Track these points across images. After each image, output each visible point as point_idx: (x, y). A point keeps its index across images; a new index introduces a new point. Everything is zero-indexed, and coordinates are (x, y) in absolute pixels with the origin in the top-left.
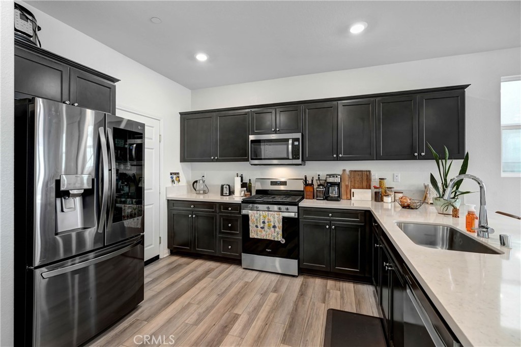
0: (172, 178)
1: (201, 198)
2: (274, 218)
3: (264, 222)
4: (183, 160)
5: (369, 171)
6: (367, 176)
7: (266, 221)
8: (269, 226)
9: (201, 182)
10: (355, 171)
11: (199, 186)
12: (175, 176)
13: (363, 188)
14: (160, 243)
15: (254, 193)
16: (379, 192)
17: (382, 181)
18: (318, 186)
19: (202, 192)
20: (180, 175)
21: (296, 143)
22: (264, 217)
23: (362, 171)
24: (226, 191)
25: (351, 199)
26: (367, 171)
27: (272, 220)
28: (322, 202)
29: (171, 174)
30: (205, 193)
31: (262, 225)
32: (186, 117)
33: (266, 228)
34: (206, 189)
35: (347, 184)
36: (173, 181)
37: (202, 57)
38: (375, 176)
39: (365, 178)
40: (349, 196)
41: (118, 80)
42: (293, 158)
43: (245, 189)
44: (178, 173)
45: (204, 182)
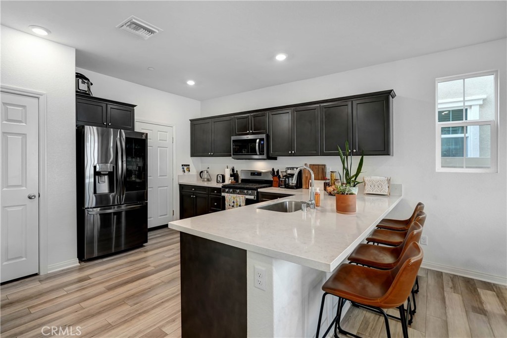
0: (183, 168)
1: (206, 184)
2: (240, 199)
3: (234, 202)
4: (193, 155)
5: (324, 165)
6: (322, 169)
7: (235, 202)
8: (237, 205)
9: (205, 172)
10: (314, 165)
11: (205, 175)
12: (185, 168)
13: (319, 180)
14: (173, 215)
15: (240, 182)
16: (327, 183)
17: (333, 174)
18: (283, 176)
19: (206, 180)
20: (190, 167)
21: (262, 142)
22: (234, 198)
23: (319, 165)
24: (220, 179)
25: (308, 188)
26: (322, 165)
27: (238, 200)
28: (284, 189)
29: (182, 165)
30: (208, 180)
31: (233, 204)
32: (194, 123)
33: (235, 206)
34: (209, 177)
35: (307, 176)
36: (184, 171)
37: (191, 83)
38: (329, 169)
39: (320, 171)
40: (307, 186)
41: (135, 106)
42: (260, 154)
43: (233, 178)
44: (188, 165)
45: (207, 172)
